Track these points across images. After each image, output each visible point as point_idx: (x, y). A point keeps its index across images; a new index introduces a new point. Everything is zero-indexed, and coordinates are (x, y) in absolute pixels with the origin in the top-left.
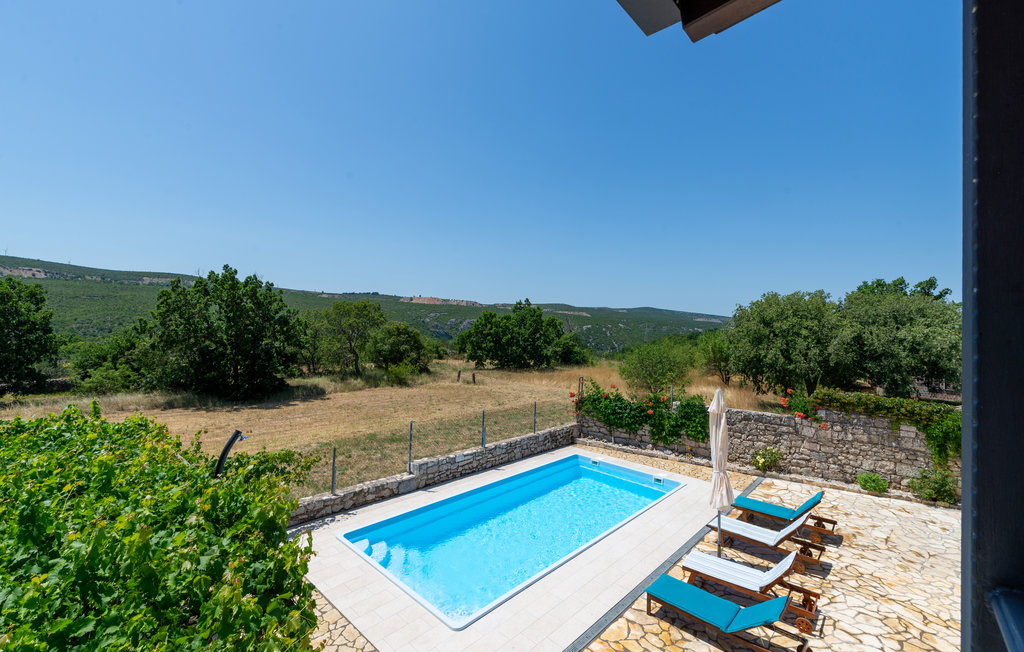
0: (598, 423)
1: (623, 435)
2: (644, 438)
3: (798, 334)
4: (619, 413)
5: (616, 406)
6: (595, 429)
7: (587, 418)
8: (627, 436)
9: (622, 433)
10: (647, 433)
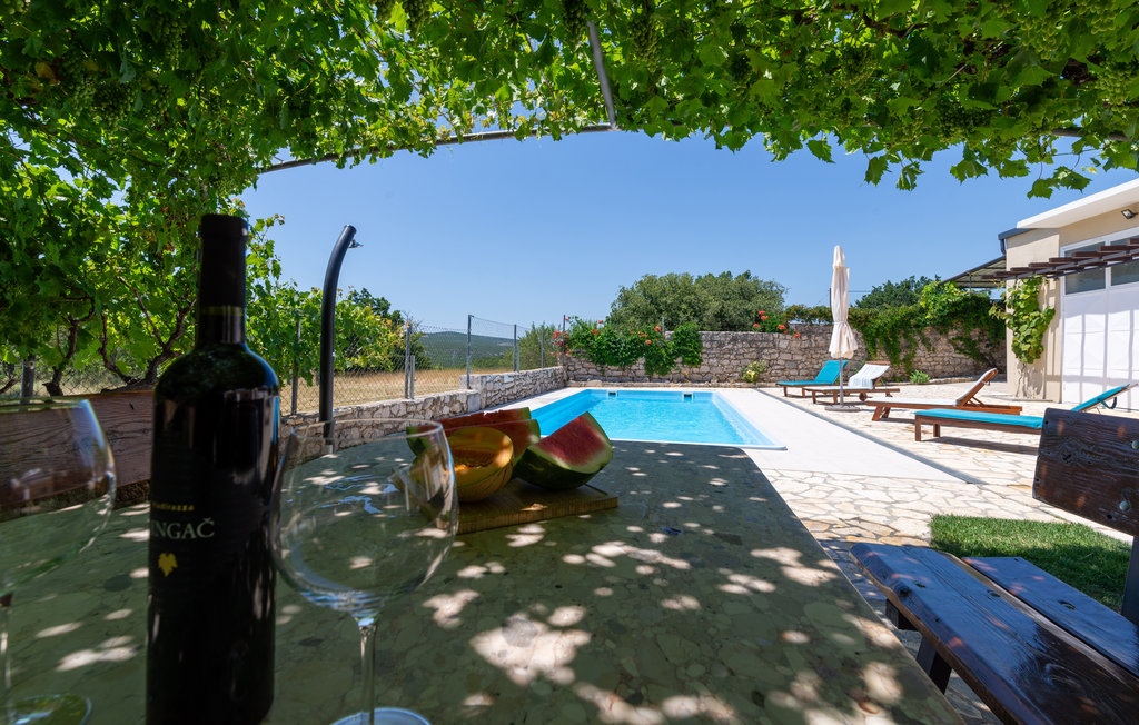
0: (587, 365)
1: (615, 373)
2: (637, 373)
3: (680, 309)
4: (613, 349)
5: (609, 341)
6: (583, 371)
7: (574, 360)
8: (620, 373)
9: (613, 370)
10: (641, 367)
